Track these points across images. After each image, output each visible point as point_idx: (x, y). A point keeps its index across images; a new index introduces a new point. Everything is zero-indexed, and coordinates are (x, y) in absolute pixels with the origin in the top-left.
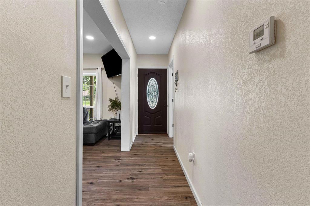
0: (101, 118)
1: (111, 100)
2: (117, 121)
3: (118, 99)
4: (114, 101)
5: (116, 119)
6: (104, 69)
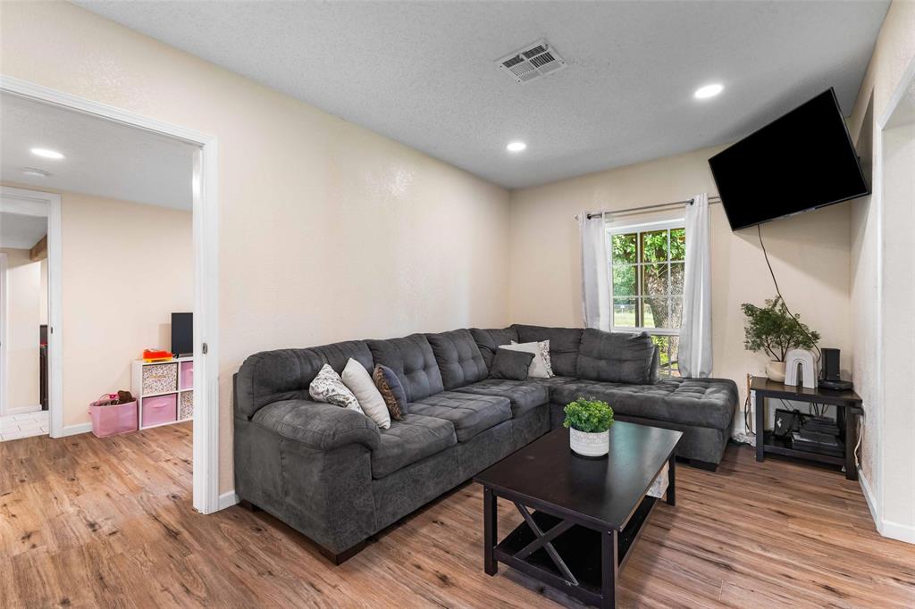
0: (706, 371)
1: (749, 309)
2: (787, 390)
3: (783, 304)
4: (764, 312)
5: (782, 383)
6: (719, 200)
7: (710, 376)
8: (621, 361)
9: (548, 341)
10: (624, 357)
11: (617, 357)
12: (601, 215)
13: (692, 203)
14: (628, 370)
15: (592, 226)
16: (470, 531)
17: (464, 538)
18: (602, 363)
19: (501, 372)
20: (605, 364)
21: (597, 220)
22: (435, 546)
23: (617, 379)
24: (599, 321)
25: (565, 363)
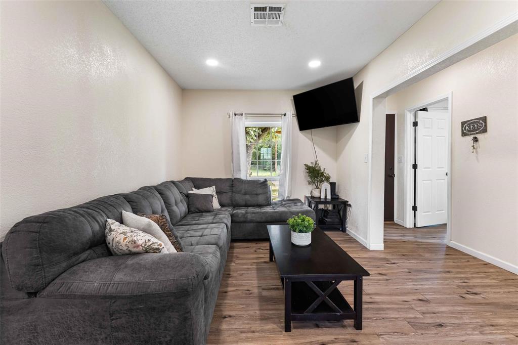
0: (289, 196)
1: (307, 167)
2: (321, 200)
3: (318, 164)
5: (319, 198)
7: (291, 198)
8: (257, 195)
9: (214, 187)
10: (258, 192)
11: (255, 192)
12: (242, 114)
13: (285, 115)
14: (261, 199)
15: (237, 120)
16: (251, 313)
17: (252, 318)
18: (247, 197)
19: (198, 209)
20: (249, 198)
21: (239, 117)
22: (242, 332)
23: (256, 204)
24: (240, 174)
25: (226, 199)
